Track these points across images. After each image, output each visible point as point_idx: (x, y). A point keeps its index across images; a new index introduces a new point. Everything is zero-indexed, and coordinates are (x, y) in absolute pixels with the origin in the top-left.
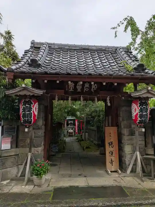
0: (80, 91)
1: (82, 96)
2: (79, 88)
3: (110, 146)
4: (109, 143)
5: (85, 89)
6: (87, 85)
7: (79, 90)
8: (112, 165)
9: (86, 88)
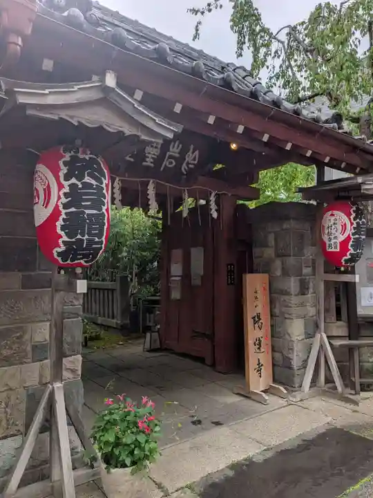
0: (152, 165)
1: (151, 181)
2: (150, 156)
3: (256, 325)
4: (254, 318)
5: (166, 162)
6: (175, 150)
7: (149, 162)
8: (260, 376)
9: (171, 157)
